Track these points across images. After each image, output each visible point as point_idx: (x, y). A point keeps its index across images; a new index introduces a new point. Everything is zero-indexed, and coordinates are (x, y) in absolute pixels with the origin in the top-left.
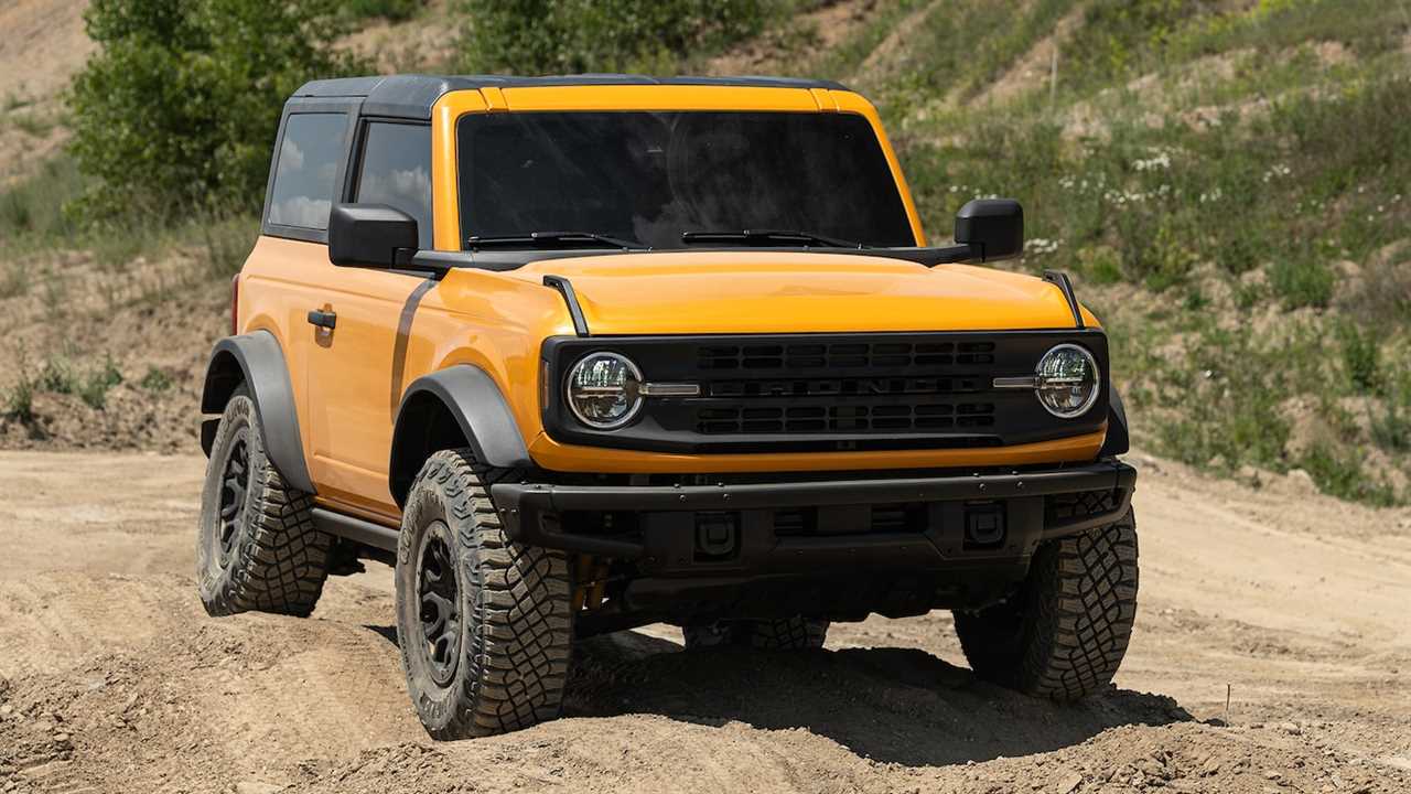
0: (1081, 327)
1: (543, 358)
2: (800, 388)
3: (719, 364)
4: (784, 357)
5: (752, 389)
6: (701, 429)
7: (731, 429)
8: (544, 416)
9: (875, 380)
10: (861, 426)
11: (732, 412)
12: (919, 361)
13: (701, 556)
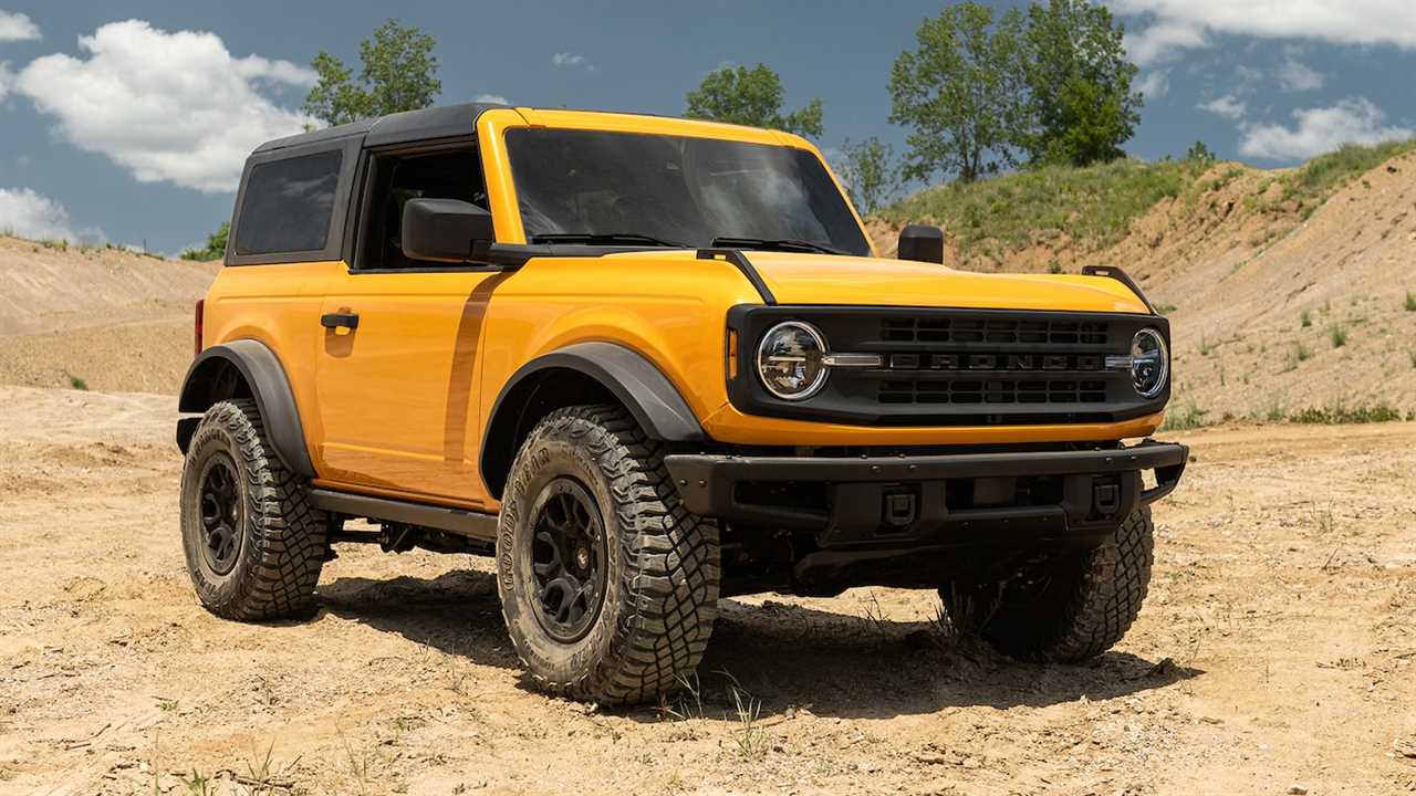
0: (1152, 313)
1: (729, 328)
2: (964, 359)
3: (894, 336)
4: (950, 330)
5: (926, 359)
6: (884, 399)
7: (907, 400)
8: (731, 386)
9: (1021, 355)
10: (1008, 399)
11: (908, 384)
12: (1055, 338)
13: (886, 528)
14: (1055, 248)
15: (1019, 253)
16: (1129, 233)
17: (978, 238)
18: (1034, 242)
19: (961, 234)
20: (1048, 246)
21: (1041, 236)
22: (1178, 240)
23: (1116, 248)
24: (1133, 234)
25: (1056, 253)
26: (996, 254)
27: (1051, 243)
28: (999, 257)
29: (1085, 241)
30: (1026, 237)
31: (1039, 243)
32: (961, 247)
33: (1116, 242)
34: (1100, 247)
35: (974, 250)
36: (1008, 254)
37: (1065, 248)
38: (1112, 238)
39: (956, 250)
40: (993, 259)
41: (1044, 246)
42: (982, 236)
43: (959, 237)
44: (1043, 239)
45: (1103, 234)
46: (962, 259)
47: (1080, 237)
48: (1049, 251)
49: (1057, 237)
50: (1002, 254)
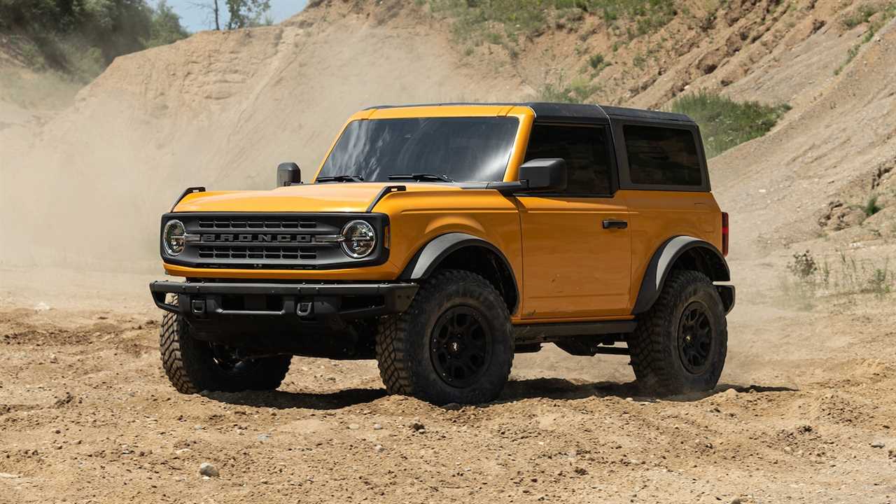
2: (236, 237)
4: (230, 223)
5: (218, 237)
6: (201, 256)
7: (211, 256)
9: (265, 235)
11: (212, 248)
14: (582, 32)
15: (537, 40)
16: (675, 13)
17: (477, 22)
18: (553, 25)
19: (453, 16)
20: (571, 31)
21: (560, 17)
22: (736, 20)
23: (662, 32)
24: (681, 14)
25: (584, 39)
26: (506, 40)
27: (576, 25)
28: (512, 44)
29: (621, 23)
30: (539, 18)
31: (560, 27)
32: (456, 31)
33: (662, 24)
34: (643, 32)
35: (476, 35)
36: (522, 40)
37: (594, 32)
38: (654, 20)
39: (450, 36)
40: (505, 47)
41: (565, 31)
42: (482, 19)
43: (451, 21)
44: (562, 21)
45: (643, 14)
46: (462, 48)
47: (615, 18)
48: (573, 37)
49: (580, 19)
50: (516, 41)
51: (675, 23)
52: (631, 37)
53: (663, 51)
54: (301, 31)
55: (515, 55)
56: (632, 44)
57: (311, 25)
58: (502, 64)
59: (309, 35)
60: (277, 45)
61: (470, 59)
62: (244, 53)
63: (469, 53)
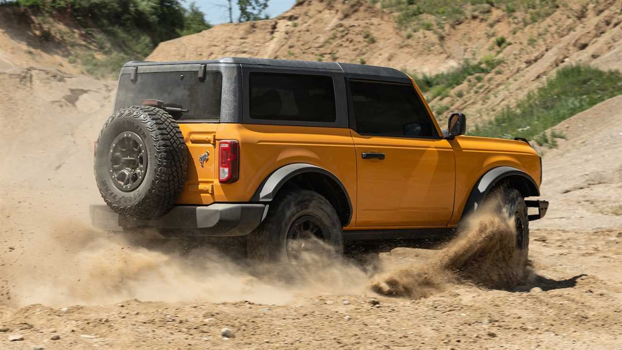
14: (490, 21)
15: (458, 27)
16: (557, 7)
17: (414, 15)
18: (469, 17)
19: (398, 10)
20: (482, 20)
21: (475, 10)
22: (601, 11)
23: (548, 20)
24: (561, 7)
25: (492, 26)
26: (436, 27)
27: (486, 16)
28: (440, 31)
29: (519, 14)
30: (459, 12)
31: (474, 18)
32: (400, 22)
33: (548, 15)
34: (534, 21)
35: (414, 24)
36: (447, 27)
37: (498, 21)
38: (542, 12)
39: (396, 25)
40: (435, 33)
41: (478, 20)
42: (419, 12)
43: (396, 14)
44: (476, 13)
45: (534, 7)
46: (404, 33)
47: (513, 11)
48: (484, 24)
49: (489, 11)
50: (442, 28)
51: (557, 14)
52: (526, 24)
53: (549, 35)
54: (290, 23)
55: (442, 38)
56: (527, 29)
57: (296, 18)
58: (433, 45)
59: (295, 25)
60: (272, 33)
61: (410, 41)
62: (251, 38)
63: (409, 37)
